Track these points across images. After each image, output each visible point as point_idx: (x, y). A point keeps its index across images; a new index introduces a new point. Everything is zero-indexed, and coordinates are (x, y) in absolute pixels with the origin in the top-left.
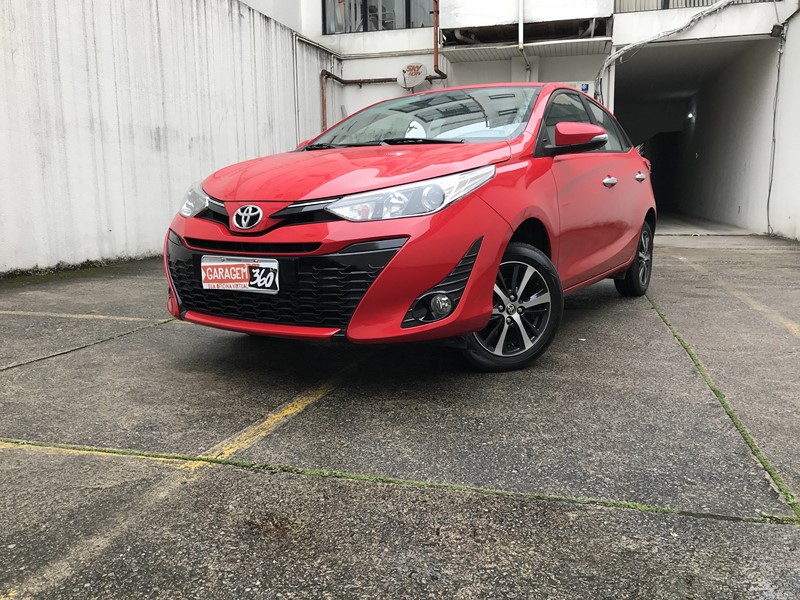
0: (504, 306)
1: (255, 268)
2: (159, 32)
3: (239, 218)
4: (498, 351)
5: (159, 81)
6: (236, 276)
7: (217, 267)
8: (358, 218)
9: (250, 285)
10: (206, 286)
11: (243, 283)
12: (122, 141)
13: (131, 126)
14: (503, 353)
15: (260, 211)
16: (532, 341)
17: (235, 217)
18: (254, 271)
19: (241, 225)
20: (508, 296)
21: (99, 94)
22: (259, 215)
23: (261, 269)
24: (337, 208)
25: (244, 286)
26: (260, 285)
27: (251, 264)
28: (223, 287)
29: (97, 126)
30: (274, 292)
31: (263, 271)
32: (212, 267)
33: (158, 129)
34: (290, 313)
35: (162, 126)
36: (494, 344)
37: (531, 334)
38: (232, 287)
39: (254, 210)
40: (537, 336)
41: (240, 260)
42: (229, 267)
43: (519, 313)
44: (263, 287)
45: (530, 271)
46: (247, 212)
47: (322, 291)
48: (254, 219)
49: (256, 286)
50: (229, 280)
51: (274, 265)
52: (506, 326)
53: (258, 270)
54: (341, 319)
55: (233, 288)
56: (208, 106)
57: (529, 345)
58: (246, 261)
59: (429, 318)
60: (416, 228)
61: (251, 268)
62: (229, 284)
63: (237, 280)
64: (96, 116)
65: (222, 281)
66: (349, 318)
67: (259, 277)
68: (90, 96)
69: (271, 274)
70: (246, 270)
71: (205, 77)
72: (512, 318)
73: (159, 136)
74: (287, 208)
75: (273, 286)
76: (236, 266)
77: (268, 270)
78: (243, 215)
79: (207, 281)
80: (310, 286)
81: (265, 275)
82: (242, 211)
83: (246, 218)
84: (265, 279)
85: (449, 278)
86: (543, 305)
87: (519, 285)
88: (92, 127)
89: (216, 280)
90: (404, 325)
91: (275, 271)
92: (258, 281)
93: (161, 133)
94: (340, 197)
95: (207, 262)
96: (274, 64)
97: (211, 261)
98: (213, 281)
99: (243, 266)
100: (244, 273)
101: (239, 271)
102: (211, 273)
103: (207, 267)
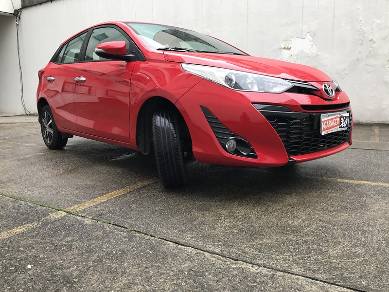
6: (335, 124)
11: (337, 127)
18: (341, 119)
23: (344, 117)
27: (340, 115)
28: (330, 131)
30: (346, 129)
32: (326, 121)
41: (335, 115)
44: (344, 127)
51: (348, 114)
55: (333, 131)
65: (330, 128)
70: (338, 120)
75: (347, 125)
76: (335, 118)
81: (345, 120)
84: (345, 123)
91: (348, 117)
92: (342, 124)
95: (324, 118)
102: (326, 125)
103: (324, 121)
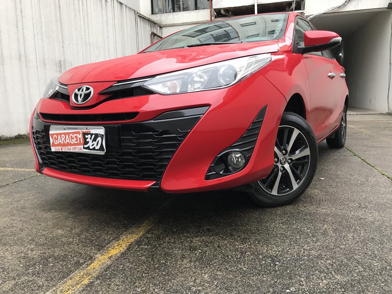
0: (278, 159)
1: (88, 134)
2: (59, 7)
3: (76, 95)
4: (274, 192)
5: (60, 35)
6: (74, 141)
7: (60, 134)
8: (169, 92)
9: (84, 148)
10: (53, 149)
11: (79, 146)
12: (38, 67)
13: (44, 59)
14: (278, 193)
15: (92, 90)
16: (298, 184)
17: (73, 95)
18: (86, 136)
19: (77, 101)
20: (281, 151)
21: (24, 41)
22: (90, 92)
23: (92, 135)
24: (150, 85)
25: (80, 149)
26: (91, 147)
27: (84, 131)
28: (65, 149)
29: (23, 58)
30: (102, 153)
31: (94, 136)
32: (57, 134)
33: (60, 62)
34: (116, 169)
35: (62, 60)
36: (271, 187)
37: (297, 178)
38: (71, 149)
39: (88, 89)
40: (301, 180)
41: (77, 129)
42: (69, 134)
43: (289, 164)
44: (94, 149)
45: (296, 133)
46: (82, 91)
47: (140, 151)
48: (87, 96)
49: (88, 148)
50: (69, 144)
51: (101, 131)
52: (280, 174)
53: (89, 136)
54: (155, 174)
55: (72, 151)
56: (89, 50)
57: (295, 186)
58: (81, 129)
59: (227, 171)
60: (215, 98)
61: (84, 134)
62: (69, 147)
63: (74, 144)
64: (23, 53)
65: (64, 145)
66: (162, 173)
67: (90, 141)
68: (19, 42)
69: (99, 139)
70: (80, 136)
71: (87, 33)
72: (283, 167)
73: (61, 65)
74: (112, 86)
75: (101, 149)
76: (73, 133)
77: (97, 136)
78: (79, 93)
79: (54, 145)
80: (130, 147)
81: (95, 140)
82: (79, 90)
83: (81, 95)
84: (95, 143)
85: (242, 138)
86: (305, 157)
87: (288, 143)
88: (20, 59)
89: (60, 145)
90: (208, 178)
91: (102, 136)
92: (90, 144)
93: (62, 63)
94: (154, 76)
95: (54, 131)
96: (125, 28)
97: (56, 129)
98: (58, 145)
99: (79, 133)
100: (80, 139)
101: (76, 137)
102: (56, 139)
103: (53, 135)
